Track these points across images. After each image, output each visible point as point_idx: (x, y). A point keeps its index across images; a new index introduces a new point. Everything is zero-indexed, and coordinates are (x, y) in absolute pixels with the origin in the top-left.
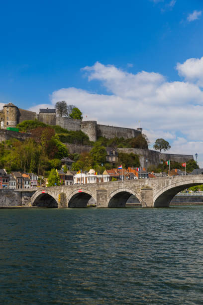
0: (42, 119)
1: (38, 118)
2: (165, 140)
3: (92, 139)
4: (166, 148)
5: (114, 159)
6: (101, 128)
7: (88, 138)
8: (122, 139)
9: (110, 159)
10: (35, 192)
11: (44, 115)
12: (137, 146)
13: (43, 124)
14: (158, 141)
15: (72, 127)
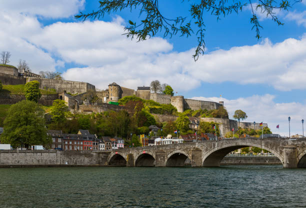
0: (139, 95)
1: (136, 94)
2: (243, 111)
3: (180, 110)
4: (244, 117)
5: (196, 127)
6: (188, 102)
7: (176, 110)
8: (206, 110)
9: (193, 126)
10: (110, 153)
11: (141, 92)
12: (218, 116)
13: (139, 99)
14: (237, 112)
15: (164, 102)
